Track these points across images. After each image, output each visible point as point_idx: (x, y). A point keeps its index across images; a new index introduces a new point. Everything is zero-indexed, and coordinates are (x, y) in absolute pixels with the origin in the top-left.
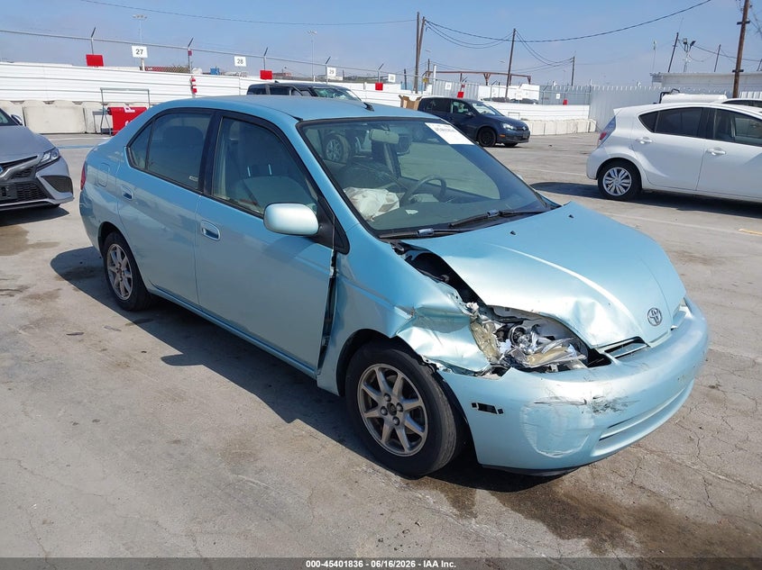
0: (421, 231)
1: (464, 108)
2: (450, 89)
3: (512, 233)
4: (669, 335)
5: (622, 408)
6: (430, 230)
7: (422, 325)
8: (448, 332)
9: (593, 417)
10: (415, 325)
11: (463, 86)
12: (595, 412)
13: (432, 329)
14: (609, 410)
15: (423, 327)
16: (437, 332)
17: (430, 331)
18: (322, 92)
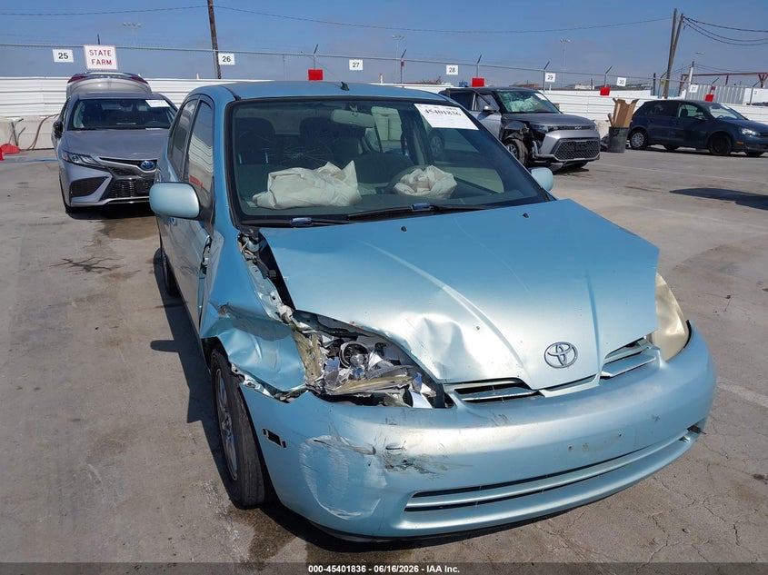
0: (295, 220)
1: (697, 111)
2: (695, 91)
3: (402, 229)
4: (595, 383)
5: (436, 470)
6: (306, 219)
7: (244, 328)
8: (271, 339)
9: (384, 474)
10: (236, 327)
11: (713, 88)
12: (387, 467)
13: (256, 335)
14: (411, 470)
15: (246, 331)
16: (260, 339)
17: (253, 336)
18: (505, 95)
